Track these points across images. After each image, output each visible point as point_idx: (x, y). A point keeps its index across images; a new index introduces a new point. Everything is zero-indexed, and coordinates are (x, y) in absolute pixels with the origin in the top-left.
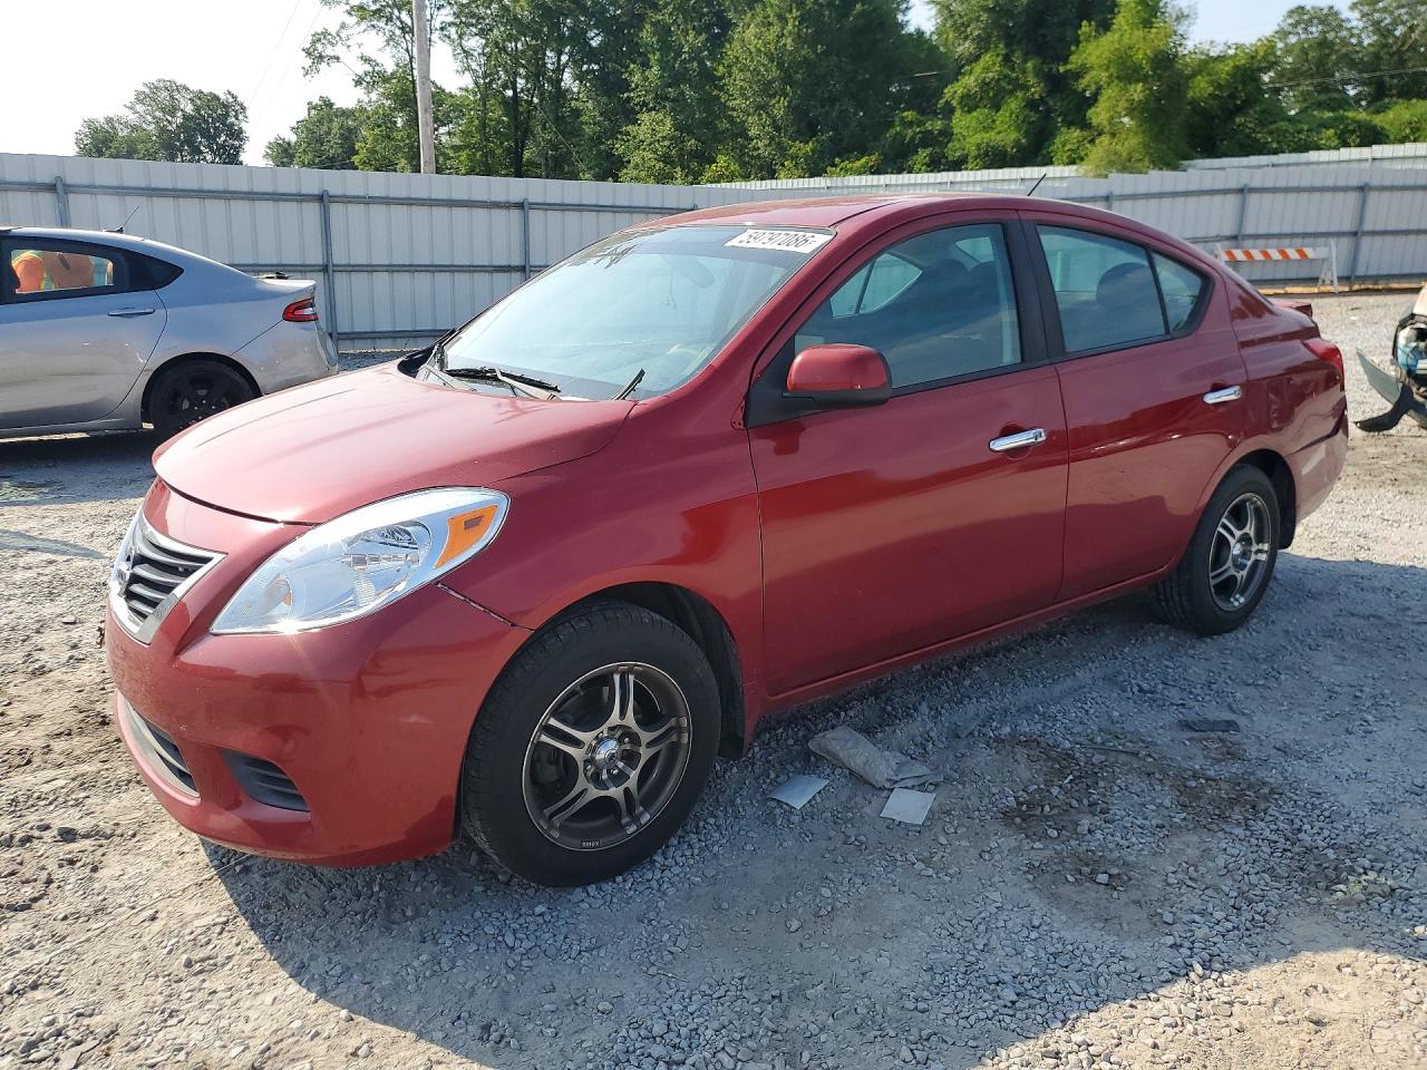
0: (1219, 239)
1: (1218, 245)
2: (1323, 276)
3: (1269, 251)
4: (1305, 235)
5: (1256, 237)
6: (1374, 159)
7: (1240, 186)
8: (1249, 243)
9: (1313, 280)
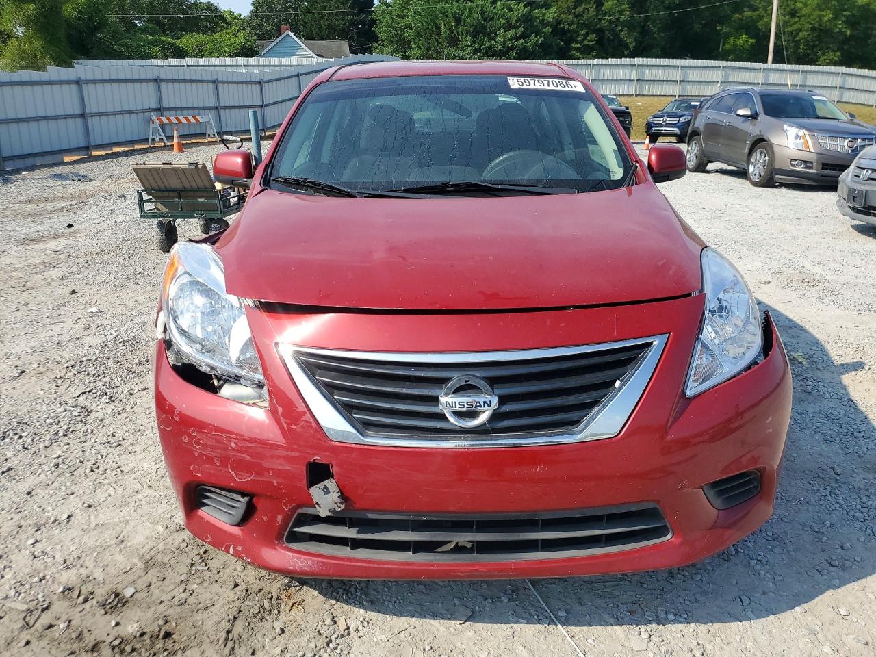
0: (150, 110)
1: (152, 114)
2: (208, 132)
3: (180, 117)
4: (193, 108)
5: (170, 109)
6: (188, 66)
7: (155, 78)
8: (166, 113)
9: (203, 135)
